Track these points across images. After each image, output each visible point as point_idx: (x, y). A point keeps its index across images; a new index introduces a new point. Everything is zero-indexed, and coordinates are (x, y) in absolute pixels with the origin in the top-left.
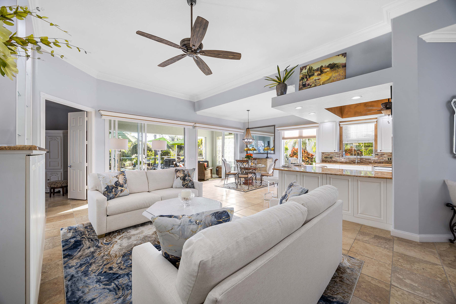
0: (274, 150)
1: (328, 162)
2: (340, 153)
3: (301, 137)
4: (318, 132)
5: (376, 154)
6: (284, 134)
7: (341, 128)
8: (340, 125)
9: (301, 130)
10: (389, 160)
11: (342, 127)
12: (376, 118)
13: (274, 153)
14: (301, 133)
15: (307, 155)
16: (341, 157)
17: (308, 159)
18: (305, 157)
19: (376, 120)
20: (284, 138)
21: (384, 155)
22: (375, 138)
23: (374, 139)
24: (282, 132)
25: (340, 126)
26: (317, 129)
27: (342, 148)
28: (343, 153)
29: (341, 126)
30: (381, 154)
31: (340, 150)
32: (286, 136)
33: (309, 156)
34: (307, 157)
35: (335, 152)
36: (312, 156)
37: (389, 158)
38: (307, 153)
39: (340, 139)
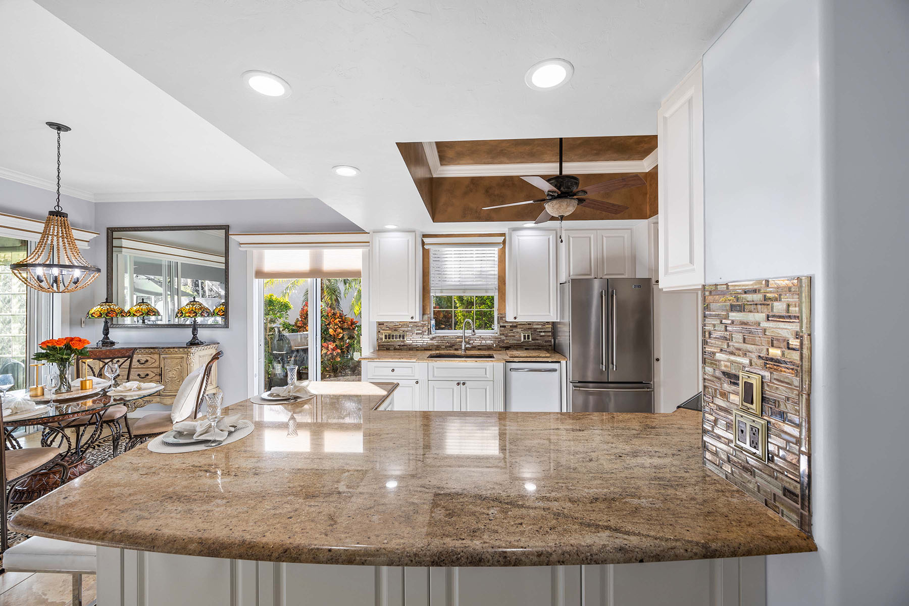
0: (225, 314)
1: (395, 349)
2: (425, 323)
3: (315, 273)
4: (368, 259)
5: (502, 324)
6: (261, 258)
7: (426, 254)
8: (423, 243)
9: (318, 250)
10: (527, 340)
11: (428, 250)
12: (503, 235)
13: (226, 325)
14: (317, 259)
15: (340, 322)
16: (426, 333)
17: (342, 331)
18: (336, 327)
19: (501, 239)
20: (260, 274)
21: (516, 327)
22: (500, 285)
23: (497, 288)
24: (255, 251)
25: (423, 248)
26: (366, 249)
27: (429, 309)
28: (432, 323)
29: (426, 247)
30: (511, 324)
31: (424, 314)
32: (268, 267)
33: (346, 326)
34: (340, 327)
35: (413, 320)
36: (353, 323)
37: (526, 335)
38: (341, 316)
39: (424, 284)
